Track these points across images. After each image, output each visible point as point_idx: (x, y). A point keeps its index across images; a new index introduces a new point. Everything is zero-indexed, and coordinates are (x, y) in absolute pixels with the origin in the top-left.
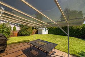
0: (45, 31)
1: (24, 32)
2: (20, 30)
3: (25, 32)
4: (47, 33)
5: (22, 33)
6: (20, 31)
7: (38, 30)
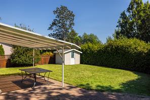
0: (73, 56)
1: (19, 57)
2: (13, 54)
3: (23, 58)
4: (79, 63)
5: (17, 59)
6: (12, 56)
7: (55, 55)
